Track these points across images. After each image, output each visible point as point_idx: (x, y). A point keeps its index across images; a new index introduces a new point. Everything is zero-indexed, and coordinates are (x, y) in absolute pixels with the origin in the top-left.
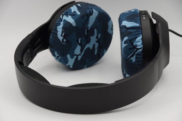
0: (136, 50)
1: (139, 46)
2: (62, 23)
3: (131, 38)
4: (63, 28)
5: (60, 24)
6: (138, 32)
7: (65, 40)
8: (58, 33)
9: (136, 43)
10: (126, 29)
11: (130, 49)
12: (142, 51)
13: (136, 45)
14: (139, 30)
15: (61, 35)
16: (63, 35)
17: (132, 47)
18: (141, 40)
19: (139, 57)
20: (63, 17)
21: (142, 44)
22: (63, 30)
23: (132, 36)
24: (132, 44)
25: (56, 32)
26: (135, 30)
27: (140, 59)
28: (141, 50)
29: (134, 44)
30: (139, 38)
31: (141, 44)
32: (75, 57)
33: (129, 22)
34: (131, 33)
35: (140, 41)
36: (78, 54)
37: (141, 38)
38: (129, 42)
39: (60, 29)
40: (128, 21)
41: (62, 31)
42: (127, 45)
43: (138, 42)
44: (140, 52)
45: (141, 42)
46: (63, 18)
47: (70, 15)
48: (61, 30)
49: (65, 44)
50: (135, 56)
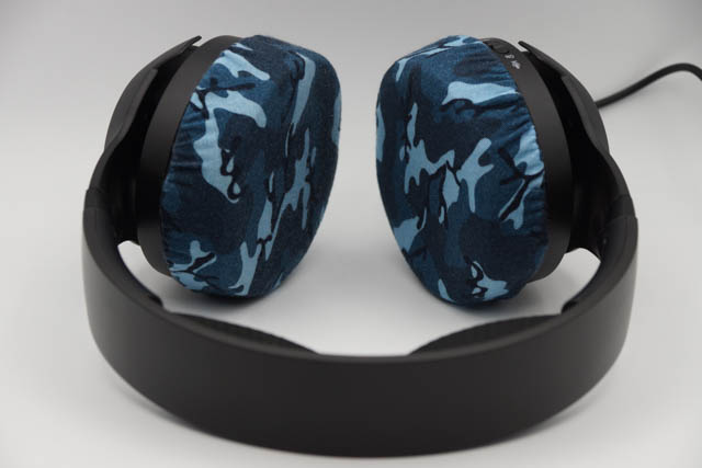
0: (524, 181)
1: (534, 166)
2: (211, 123)
3: (501, 141)
4: (221, 143)
5: (202, 131)
6: (518, 116)
7: (237, 190)
8: (205, 165)
9: (521, 157)
10: (473, 111)
11: (504, 182)
12: (542, 186)
13: (524, 165)
14: (523, 109)
15: (223, 171)
16: (230, 168)
17: (510, 173)
18: (535, 145)
19: (534, 206)
20: (202, 99)
21: (541, 159)
22: (228, 151)
23: (502, 135)
24: (510, 161)
25: (194, 164)
26: (508, 111)
27: (539, 214)
28: (539, 181)
29: (517, 162)
30: (529, 139)
31: (538, 158)
32: (259, 248)
33: (475, 86)
34: (496, 124)
35: (532, 150)
36: (264, 237)
37: (534, 137)
38: (497, 156)
39: (208, 147)
40: (467, 82)
41: (223, 152)
42: (493, 170)
43: (528, 151)
44: (536, 188)
45: (538, 151)
46: (207, 103)
47: (232, 89)
48: (217, 151)
49: (237, 204)
50: (522, 206)
